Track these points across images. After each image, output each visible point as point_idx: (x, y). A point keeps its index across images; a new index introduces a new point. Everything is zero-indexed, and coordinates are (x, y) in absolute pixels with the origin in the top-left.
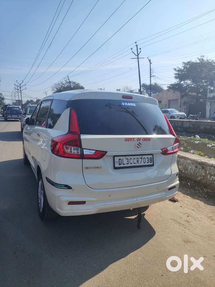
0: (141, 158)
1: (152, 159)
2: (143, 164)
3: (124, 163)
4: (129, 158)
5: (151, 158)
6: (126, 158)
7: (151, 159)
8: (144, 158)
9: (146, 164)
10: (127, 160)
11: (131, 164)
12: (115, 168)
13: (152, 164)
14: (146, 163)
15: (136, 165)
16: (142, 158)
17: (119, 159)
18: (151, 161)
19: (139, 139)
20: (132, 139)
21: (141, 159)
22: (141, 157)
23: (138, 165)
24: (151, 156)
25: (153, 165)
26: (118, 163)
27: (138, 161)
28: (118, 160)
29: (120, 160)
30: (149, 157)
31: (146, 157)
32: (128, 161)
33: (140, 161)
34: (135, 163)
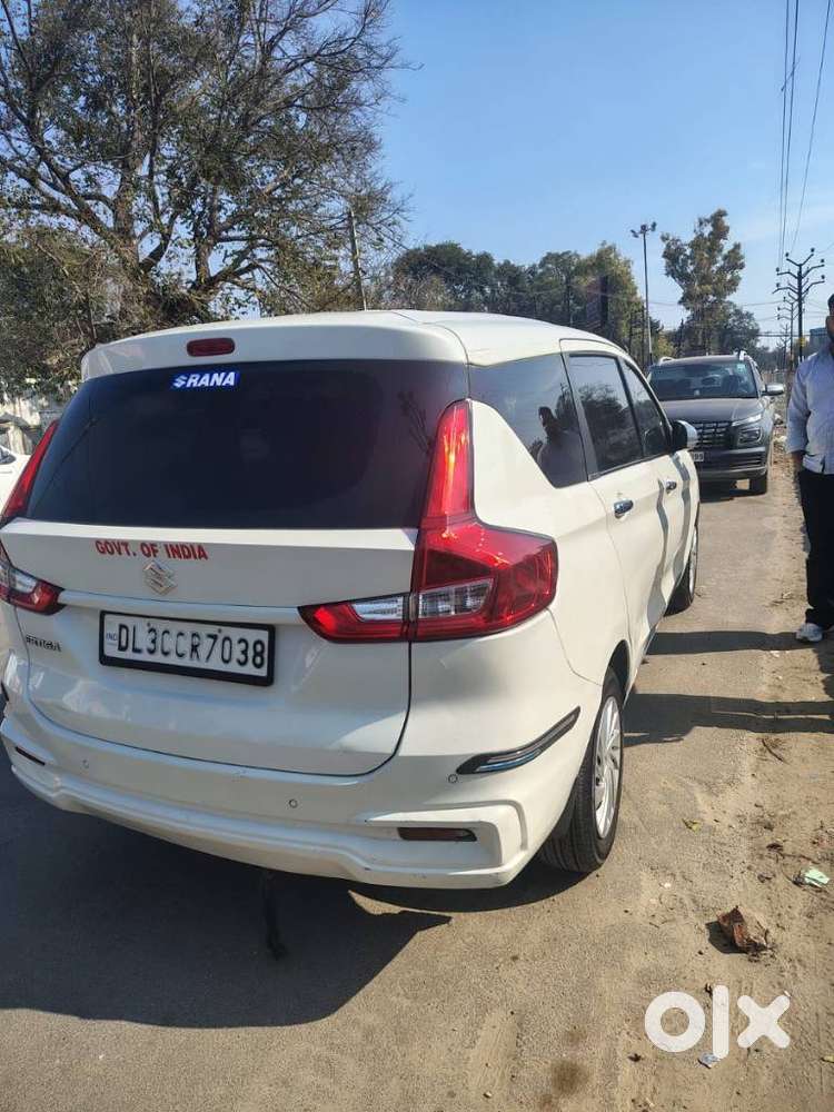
0: (210, 636)
1: (263, 651)
2: (216, 664)
3: (138, 646)
4: (160, 626)
5: (259, 642)
6: (149, 625)
7: (259, 648)
8: (227, 638)
9: (233, 668)
10: (153, 634)
11: (166, 654)
12: (106, 660)
13: (263, 672)
14: (234, 662)
15: (186, 662)
16: (214, 637)
17: (122, 627)
18: (258, 660)
19: (149, 549)
20: (123, 548)
21: (211, 641)
22: (213, 630)
23: (194, 664)
24: (264, 636)
25: (267, 681)
26: (117, 642)
27: (194, 648)
28: (116, 631)
29: (124, 631)
30: (252, 636)
31: (236, 634)
32: (154, 641)
33: (203, 651)
34: (181, 656)
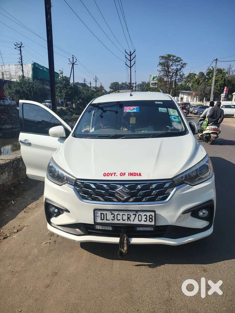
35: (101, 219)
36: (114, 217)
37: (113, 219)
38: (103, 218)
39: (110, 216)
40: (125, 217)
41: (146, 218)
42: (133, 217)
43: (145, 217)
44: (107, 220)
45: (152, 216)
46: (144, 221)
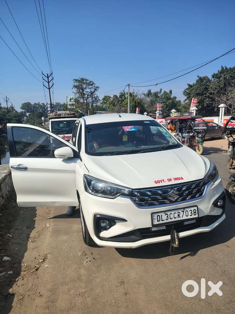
35: (158, 221)
36: (167, 217)
37: (167, 218)
38: (159, 220)
39: (164, 217)
40: (176, 215)
41: (191, 213)
42: (182, 213)
43: (191, 211)
44: (162, 220)
45: (196, 210)
46: (190, 215)
